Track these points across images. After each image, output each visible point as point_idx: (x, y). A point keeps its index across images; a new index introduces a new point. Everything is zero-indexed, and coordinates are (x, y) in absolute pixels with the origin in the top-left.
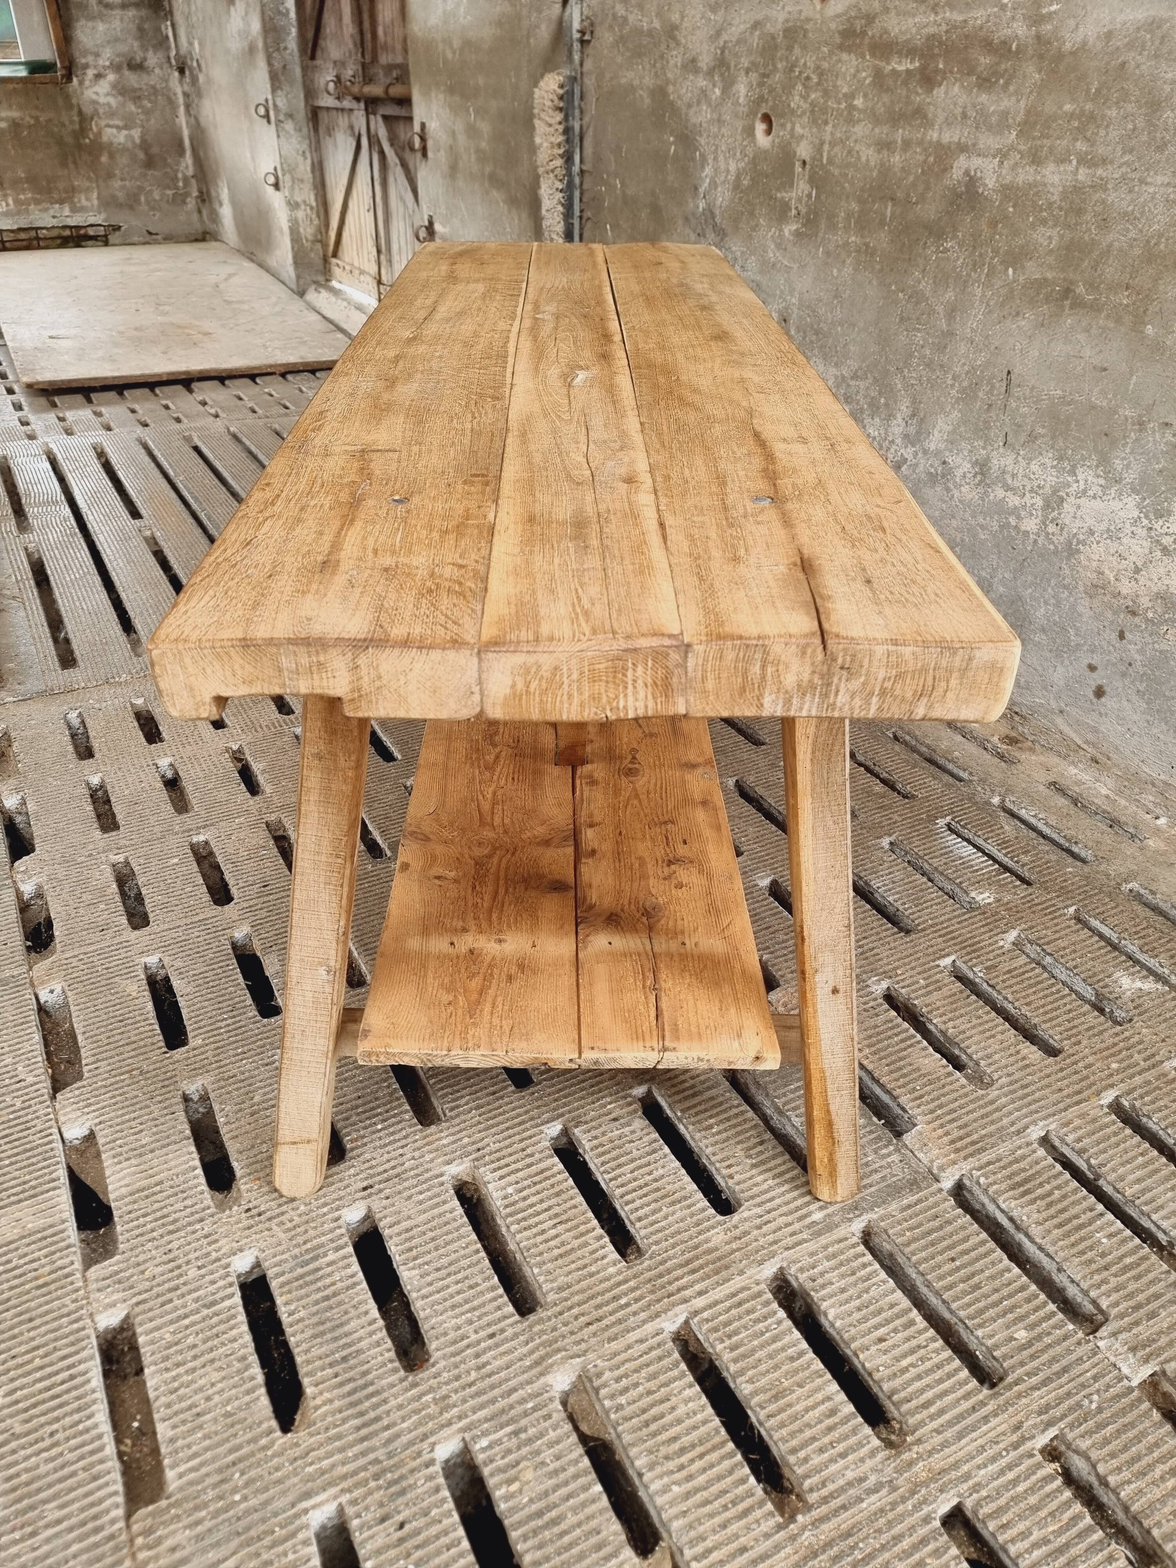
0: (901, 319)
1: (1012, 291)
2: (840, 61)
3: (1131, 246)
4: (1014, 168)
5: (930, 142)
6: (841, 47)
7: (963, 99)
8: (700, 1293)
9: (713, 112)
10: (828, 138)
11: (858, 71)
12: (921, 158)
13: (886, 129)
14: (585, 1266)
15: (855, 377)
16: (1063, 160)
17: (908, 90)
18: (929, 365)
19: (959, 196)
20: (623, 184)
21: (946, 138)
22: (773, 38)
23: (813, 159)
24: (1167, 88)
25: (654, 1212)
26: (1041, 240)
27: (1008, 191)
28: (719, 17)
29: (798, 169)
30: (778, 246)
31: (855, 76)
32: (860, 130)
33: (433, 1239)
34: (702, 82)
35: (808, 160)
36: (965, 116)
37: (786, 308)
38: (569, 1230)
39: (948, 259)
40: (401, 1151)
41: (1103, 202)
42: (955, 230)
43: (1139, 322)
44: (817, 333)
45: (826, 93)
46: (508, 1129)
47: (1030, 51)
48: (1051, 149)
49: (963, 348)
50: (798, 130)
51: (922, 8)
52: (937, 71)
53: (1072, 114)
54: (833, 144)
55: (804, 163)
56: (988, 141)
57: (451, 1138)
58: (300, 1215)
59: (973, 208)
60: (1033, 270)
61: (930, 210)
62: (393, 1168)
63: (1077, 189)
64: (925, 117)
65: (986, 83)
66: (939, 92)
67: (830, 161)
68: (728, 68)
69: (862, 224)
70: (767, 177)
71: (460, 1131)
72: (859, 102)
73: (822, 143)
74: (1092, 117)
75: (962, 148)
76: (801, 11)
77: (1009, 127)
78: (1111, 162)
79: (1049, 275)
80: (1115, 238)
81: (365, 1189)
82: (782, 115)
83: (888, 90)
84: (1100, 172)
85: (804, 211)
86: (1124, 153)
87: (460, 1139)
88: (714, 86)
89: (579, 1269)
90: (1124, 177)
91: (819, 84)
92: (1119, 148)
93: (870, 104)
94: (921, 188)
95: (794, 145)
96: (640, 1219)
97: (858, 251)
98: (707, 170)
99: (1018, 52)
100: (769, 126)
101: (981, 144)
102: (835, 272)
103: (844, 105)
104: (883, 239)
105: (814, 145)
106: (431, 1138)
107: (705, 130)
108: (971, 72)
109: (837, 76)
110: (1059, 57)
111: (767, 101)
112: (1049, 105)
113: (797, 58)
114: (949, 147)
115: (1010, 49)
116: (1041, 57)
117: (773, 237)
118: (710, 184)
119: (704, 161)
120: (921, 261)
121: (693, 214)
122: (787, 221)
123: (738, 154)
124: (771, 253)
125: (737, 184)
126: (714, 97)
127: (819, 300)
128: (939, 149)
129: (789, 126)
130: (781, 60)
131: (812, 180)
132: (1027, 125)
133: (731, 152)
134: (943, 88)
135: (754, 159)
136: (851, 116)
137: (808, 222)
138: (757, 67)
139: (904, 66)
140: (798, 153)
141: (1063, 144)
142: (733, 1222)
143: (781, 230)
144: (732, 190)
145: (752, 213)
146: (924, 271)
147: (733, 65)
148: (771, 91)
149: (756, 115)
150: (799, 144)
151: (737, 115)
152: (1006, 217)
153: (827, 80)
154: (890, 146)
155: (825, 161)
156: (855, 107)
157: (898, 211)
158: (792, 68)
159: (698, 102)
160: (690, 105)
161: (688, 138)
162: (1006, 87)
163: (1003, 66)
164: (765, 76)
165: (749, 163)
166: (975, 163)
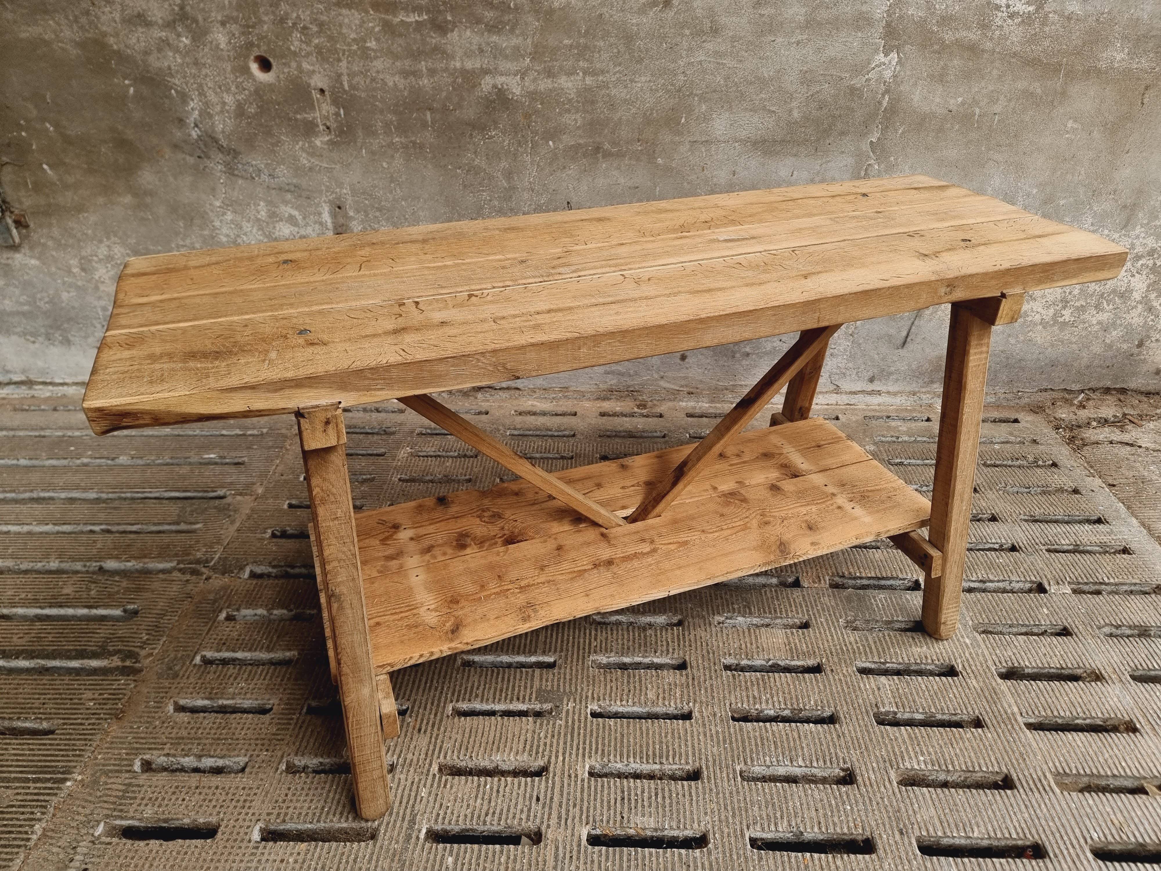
0: (465, 186)
1: (555, 155)
2: (340, 15)
3: (634, 118)
4: (535, 80)
5: (455, 69)
6: (338, 5)
7: (476, 39)
8: (1009, 705)
9: (184, 57)
10: (345, 71)
11: (364, 22)
12: (450, 80)
13: (407, 62)
14: (984, 744)
16: (571, 73)
17: (422, 35)
19: (494, 101)
20: (57, 125)
21: (469, 65)
23: (334, 87)
24: (635, 28)
25: (951, 699)
26: (568, 122)
27: (533, 95)
29: (316, 95)
30: (312, 155)
31: (361, 26)
32: (378, 64)
34: (158, 33)
35: (325, 87)
36: (481, 51)
37: (339, 198)
38: (957, 743)
39: (495, 142)
40: (874, 803)
41: (608, 95)
42: (495, 123)
43: (651, 157)
44: (379, 210)
45: (331, 39)
46: (871, 740)
47: (527, 9)
48: (561, 68)
49: (526, 195)
50: (305, 66)
52: (446, 21)
53: (571, 46)
54: (352, 75)
55: (322, 91)
56: (505, 65)
59: (508, 109)
60: (567, 140)
61: (470, 113)
62: (887, 812)
63: (588, 89)
64: (444, 52)
65: (494, 28)
66: (454, 36)
67: (352, 87)
68: (195, 21)
69: (403, 128)
70: (279, 104)
71: (865, 764)
72: (372, 44)
73: (339, 75)
74: (586, 47)
75: (486, 72)
77: (523, 57)
78: (608, 72)
79: (581, 141)
80: (622, 114)
82: (284, 56)
83: (400, 35)
84: (600, 78)
85: (333, 125)
86: (615, 66)
87: (873, 768)
88: (179, 36)
90: (619, 80)
91: (320, 32)
92: (611, 64)
93: (385, 46)
94: (456, 100)
95: (305, 79)
97: (406, 147)
98: (192, 104)
99: (516, 8)
100: (265, 65)
101: (501, 68)
102: (385, 165)
103: (355, 47)
104: (428, 137)
105: (330, 77)
106: (868, 783)
107: (177, 72)
108: (478, 21)
109: (341, 26)
110: (551, 11)
111: (258, 46)
112: (552, 41)
113: (287, 14)
114: (473, 71)
115: (509, 7)
116: (537, 12)
117: (302, 149)
118: (200, 115)
119: (184, 97)
120: (471, 147)
121: (185, 141)
122: (316, 134)
123: (233, 88)
124: (304, 160)
125: (240, 112)
126: (181, 45)
127: (374, 186)
128: (464, 73)
129: (294, 64)
130: (267, 14)
131: (336, 102)
132: (536, 55)
133: (222, 88)
134: (456, 33)
135: (257, 92)
136: (365, 54)
137: (341, 132)
138: (235, 20)
139: (413, 18)
140: (313, 83)
141: (569, 64)
142: (964, 674)
143: (310, 142)
144: (236, 118)
145: (269, 133)
146: (475, 152)
147: (200, 18)
148: (261, 38)
149: (247, 57)
150: (310, 77)
151: (220, 58)
152: (537, 111)
153: (330, 29)
154: (416, 74)
155: (346, 87)
156: (368, 48)
157: (438, 116)
158: (283, 20)
159: (160, 50)
160: (146, 53)
161: (152, 79)
162: (512, 31)
163: (506, 18)
164: (248, 27)
165: (251, 95)
166: (500, 80)
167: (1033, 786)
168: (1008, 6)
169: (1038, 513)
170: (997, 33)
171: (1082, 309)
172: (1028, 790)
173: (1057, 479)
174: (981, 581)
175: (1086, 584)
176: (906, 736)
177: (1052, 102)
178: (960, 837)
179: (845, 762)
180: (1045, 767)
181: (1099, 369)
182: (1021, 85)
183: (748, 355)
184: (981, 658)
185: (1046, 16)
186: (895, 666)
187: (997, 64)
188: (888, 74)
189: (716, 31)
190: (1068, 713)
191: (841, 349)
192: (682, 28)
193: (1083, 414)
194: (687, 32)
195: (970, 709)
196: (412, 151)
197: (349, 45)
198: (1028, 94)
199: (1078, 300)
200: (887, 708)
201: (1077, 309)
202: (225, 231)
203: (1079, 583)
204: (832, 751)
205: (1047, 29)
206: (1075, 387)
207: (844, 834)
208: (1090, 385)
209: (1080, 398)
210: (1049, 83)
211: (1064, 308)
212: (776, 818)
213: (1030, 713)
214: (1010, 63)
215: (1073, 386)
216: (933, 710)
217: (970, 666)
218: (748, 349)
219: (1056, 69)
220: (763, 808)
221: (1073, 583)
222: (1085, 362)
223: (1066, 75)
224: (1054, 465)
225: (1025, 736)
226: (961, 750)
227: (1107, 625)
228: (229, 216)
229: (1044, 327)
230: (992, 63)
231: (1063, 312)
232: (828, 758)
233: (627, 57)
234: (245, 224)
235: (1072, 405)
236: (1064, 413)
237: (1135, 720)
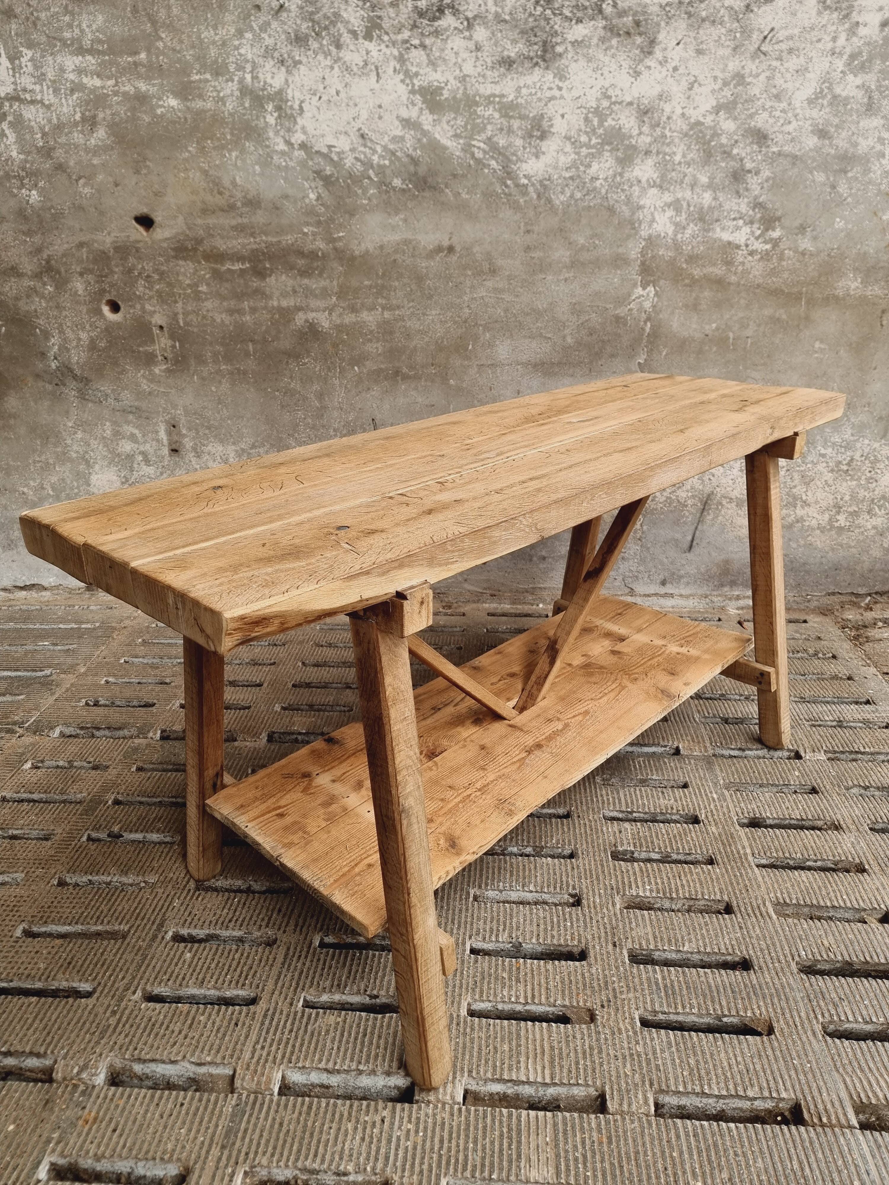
0: (283, 406)
1: (361, 378)
2: (177, 265)
3: (428, 345)
4: (340, 315)
5: (273, 307)
6: (176, 257)
7: (290, 282)
8: (744, 848)
9: (48, 302)
11: (197, 271)
12: (269, 316)
13: (233, 303)
14: (711, 878)
15: (253, 447)
16: (372, 309)
17: (245, 280)
18: (313, 427)
19: (306, 333)
21: (284, 303)
22: (104, 253)
23: (171, 324)
24: (425, 271)
25: (688, 842)
26: (371, 350)
27: (339, 328)
28: (37, 239)
29: (156, 331)
30: (151, 381)
31: (194, 274)
32: (208, 304)
33: (667, 929)
34: (28, 283)
35: (164, 324)
36: (295, 292)
37: (173, 418)
38: (686, 876)
39: (308, 368)
40: (594, 921)
41: (404, 326)
42: (308, 352)
43: (445, 379)
44: (208, 428)
45: (170, 284)
46: (603, 872)
47: (332, 256)
48: (363, 305)
49: (336, 414)
50: (148, 307)
51: (242, 235)
52: (265, 268)
53: (371, 286)
54: (186, 314)
56: (314, 303)
57: (597, 897)
58: (620, 982)
59: (318, 339)
60: (370, 365)
61: (286, 344)
62: (605, 928)
63: (386, 322)
64: (264, 293)
65: (305, 273)
66: (271, 280)
67: (186, 324)
68: (59, 272)
69: (228, 358)
70: (124, 339)
71: (593, 891)
72: (203, 288)
73: (176, 314)
74: (383, 287)
75: (299, 309)
76: (128, 237)
77: (330, 296)
78: (403, 307)
79: (383, 366)
80: (416, 342)
81: (615, 945)
82: (130, 300)
83: (227, 280)
84: (397, 312)
85: (170, 356)
86: (409, 302)
87: (600, 894)
88: (45, 284)
89: (712, 881)
90: (413, 313)
91: (160, 280)
92: (405, 300)
93: (214, 289)
94: (273, 333)
95: (148, 318)
96: (690, 849)
97: (232, 373)
98: (53, 340)
99: (324, 256)
100: (115, 307)
101: (312, 305)
102: (213, 389)
103: (189, 291)
104: (251, 364)
105: (168, 316)
106: (592, 905)
107: (42, 314)
108: (292, 268)
109: (178, 274)
110: (353, 258)
111: (109, 292)
112: (354, 283)
113: (133, 265)
114: (288, 308)
115: (317, 256)
116: (341, 259)
117: (143, 376)
118: (59, 350)
119: (47, 335)
120: (287, 372)
121: (45, 372)
122: (156, 364)
123: (88, 327)
124: (145, 386)
125: (92, 346)
126: (46, 292)
127: (204, 408)
128: (281, 310)
129: (138, 306)
130: (117, 266)
131: (172, 336)
132: (342, 293)
133: (79, 326)
134: (273, 278)
135: (106, 329)
136: (197, 297)
137: (177, 362)
138: (91, 271)
139: (237, 266)
140: (153, 322)
141: (369, 301)
142: (706, 821)
143: (150, 371)
144: (89, 351)
145: (116, 364)
146: (291, 377)
147: (63, 270)
148: (112, 285)
149: (100, 301)
150: (152, 317)
151: (78, 303)
152: (343, 341)
153: (168, 277)
154: (240, 312)
155: (182, 324)
156: (200, 292)
157: (259, 347)
158: (130, 271)
159: (28, 296)
160: (17, 299)
161: (21, 320)
162: (320, 275)
163: (315, 264)
164: (102, 276)
165: (102, 332)
166: (311, 316)
167: (750, 912)
168: (747, 246)
169: (807, 694)
170: (740, 268)
171: (855, 514)
172: (745, 914)
173: (833, 668)
174: (740, 749)
175: (843, 752)
176: (637, 870)
177: (798, 326)
178: (671, 951)
179: (574, 888)
180: (766, 897)
181: (881, 573)
182: (767, 312)
183: (544, 558)
184: (725, 810)
185: (782, 253)
186: (642, 815)
187: (743, 294)
188: (647, 305)
189: (494, 271)
190: (799, 855)
191: (632, 552)
192: (465, 269)
193: (869, 616)
194: (469, 273)
195: (704, 849)
196: (237, 377)
197: (184, 289)
198: (775, 320)
199: (850, 506)
200: (625, 848)
201: (851, 514)
202: (75, 448)
203: (835, 752)
204: (564, 879)
205: (784, 263)
206: (862, 591)
207: (560, 945)
208: (877, 589)
209: (867, 601)
210: (793, 310)
211: (838, 513)
212: (498, 930)
213: (762, 854)
214: (755, 293)
215: (860, 589)
216: (669, 850)
217: (713, 815)
218: (544, 553)
219: (797, 298)
220: (488, 922)
221: (830, 752)
222: (866, 565)
223: (808, 302)
224: (834, 657)
225: (753, 872)
226: (688, 881)
227: (855, 786)
228: (79, 435)
229: (822, 532)
230: (739, 293)
231: (838, 517)
232: (558, 885)
233: (419, 294)
234: (92, 442)
235: (860, 607)
236: (851, 615)
237: (865, 862)
